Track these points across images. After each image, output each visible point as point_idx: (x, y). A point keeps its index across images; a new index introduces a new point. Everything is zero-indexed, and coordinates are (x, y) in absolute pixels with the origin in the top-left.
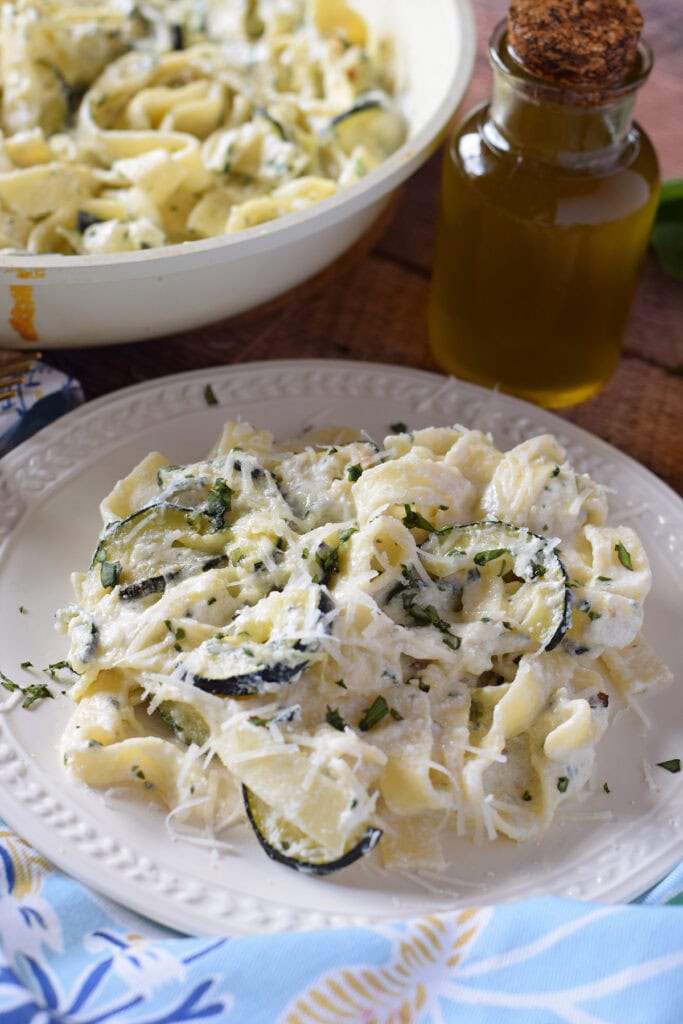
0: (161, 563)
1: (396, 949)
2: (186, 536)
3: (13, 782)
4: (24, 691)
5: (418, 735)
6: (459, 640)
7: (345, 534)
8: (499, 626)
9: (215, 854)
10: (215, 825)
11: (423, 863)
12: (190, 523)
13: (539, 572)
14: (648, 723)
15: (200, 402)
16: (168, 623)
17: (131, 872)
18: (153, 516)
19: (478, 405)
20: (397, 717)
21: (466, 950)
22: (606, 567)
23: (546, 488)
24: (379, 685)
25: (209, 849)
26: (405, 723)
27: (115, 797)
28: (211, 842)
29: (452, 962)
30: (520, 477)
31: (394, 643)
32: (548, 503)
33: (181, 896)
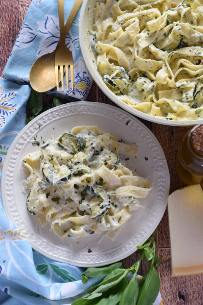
0: (67, 146)
1: (9, 230)
2: (74, 146)
3: (14, 153)
4: (35, 141)
5: (57, 208)
6: (81, 203)
7: (86, 172)
8: (89, 207)
9: (22, 191)
10: (29, 187)
11: (41, 223)
12: (76, 145)
13: (102, 207)
14: (99, 242)
15: (125, 122)
16: (53, 156)
17: (7, 182)
18: (73, 138)
19: (162, 169)
20: (58, 203)
21: (17, 240)
22: (116, 218)
23: (126, 197)
24: (61, 197)
25: (22, 190)
26: (58, 205)
27: (24, 169)
28: (24, 189)
29: (13, 239)
30: (126, 191)
31: (69, 194)
32: (123, 200)
33: (8, 192)
